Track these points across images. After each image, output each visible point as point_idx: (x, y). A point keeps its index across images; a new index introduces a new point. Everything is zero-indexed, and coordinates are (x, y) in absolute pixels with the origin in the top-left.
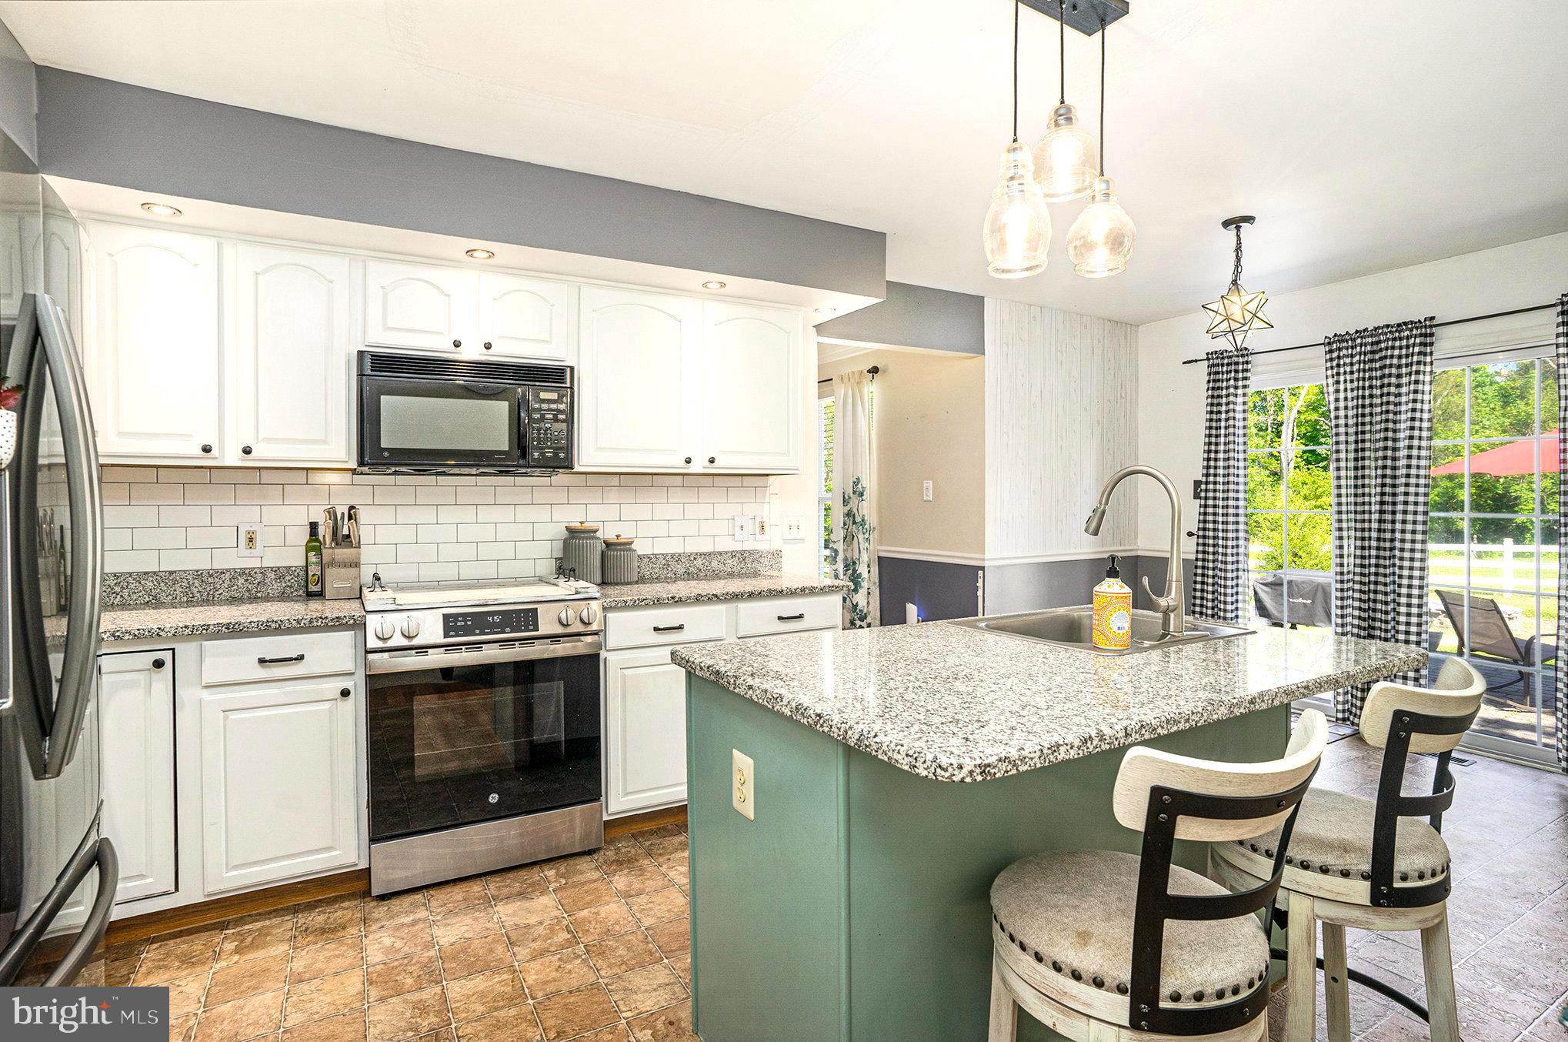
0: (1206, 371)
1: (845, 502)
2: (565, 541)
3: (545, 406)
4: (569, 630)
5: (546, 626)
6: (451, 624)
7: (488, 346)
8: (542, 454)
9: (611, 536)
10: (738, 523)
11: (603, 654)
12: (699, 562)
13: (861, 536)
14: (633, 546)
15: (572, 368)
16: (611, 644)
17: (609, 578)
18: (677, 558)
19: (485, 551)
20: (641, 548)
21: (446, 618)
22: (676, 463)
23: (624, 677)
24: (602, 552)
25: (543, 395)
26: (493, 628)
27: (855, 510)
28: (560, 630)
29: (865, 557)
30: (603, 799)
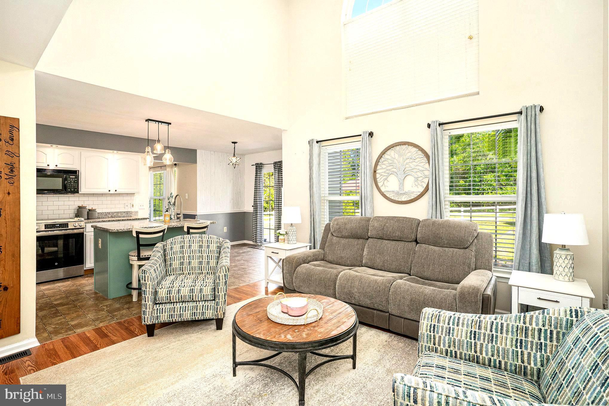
0: (255, 168)
1: (168, 199)
2: (78, 209)
3: (71, 179)
4: (76, 228)
5: (70, 227)
6: (47, 226)
7: (56, 166)
8: (71, 190)
9: (90, 208)
10: (126, 205)
11: (85, 233)
12: (115, 214)
13: (172, 208)
14: (96, 210)
15: (79, 171)
16: (87, 231)
17: (89, 218)
18: (109, 213)
19: (55, 212)
20: (98, 211)
21: (45, 225)
22: (106, 191)
23: (90, 238)
24: (88, 212)
25: (71, 177)
26: (57, 227)
27: (171, 201)
28: (74, 228)
29: (173, 214)
30: (84, 264)
